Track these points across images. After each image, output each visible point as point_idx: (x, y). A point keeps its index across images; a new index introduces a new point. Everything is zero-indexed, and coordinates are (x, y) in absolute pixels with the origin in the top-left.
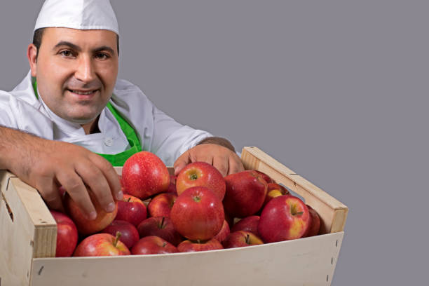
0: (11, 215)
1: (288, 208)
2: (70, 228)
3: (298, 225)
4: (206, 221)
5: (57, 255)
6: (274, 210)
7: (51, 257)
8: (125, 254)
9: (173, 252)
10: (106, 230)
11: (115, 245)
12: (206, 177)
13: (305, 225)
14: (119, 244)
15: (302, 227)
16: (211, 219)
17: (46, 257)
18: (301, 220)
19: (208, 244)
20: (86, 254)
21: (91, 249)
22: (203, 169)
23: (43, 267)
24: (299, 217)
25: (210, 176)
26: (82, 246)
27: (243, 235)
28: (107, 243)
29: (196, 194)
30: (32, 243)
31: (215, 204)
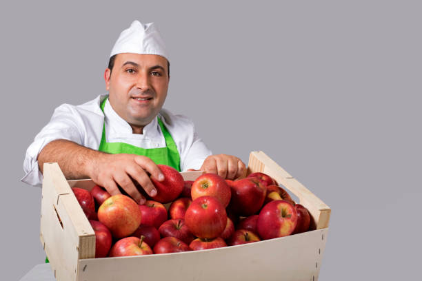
0: (61, 223)
1: (279, 212)
2: (106, 234)
3: (287, 225)
4: (211, 223)
5: (97, 256)
6: (268, 213)
7: (92, 258)
8: (147, 253)
9: (186, 251)
10: (134, 234)
11: (140, 246)
12: (214, 187)
13: (293, 225)
14: (144, 245)
15: (291, 227)
16: (215, 223)
17: (88, 258)
18: (290, 221)
19: (213, 242)
20: (118, 254)
21: (122, 250)
22: (213, 180)
23: (86, 266)
24: (288, 218)
25: (218, 185)
26: (115, 248)
27: (243, 234)
28: (134, 245)
29: (204, 202)
30: (78, 249)
31: (219, 210)
